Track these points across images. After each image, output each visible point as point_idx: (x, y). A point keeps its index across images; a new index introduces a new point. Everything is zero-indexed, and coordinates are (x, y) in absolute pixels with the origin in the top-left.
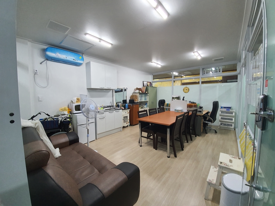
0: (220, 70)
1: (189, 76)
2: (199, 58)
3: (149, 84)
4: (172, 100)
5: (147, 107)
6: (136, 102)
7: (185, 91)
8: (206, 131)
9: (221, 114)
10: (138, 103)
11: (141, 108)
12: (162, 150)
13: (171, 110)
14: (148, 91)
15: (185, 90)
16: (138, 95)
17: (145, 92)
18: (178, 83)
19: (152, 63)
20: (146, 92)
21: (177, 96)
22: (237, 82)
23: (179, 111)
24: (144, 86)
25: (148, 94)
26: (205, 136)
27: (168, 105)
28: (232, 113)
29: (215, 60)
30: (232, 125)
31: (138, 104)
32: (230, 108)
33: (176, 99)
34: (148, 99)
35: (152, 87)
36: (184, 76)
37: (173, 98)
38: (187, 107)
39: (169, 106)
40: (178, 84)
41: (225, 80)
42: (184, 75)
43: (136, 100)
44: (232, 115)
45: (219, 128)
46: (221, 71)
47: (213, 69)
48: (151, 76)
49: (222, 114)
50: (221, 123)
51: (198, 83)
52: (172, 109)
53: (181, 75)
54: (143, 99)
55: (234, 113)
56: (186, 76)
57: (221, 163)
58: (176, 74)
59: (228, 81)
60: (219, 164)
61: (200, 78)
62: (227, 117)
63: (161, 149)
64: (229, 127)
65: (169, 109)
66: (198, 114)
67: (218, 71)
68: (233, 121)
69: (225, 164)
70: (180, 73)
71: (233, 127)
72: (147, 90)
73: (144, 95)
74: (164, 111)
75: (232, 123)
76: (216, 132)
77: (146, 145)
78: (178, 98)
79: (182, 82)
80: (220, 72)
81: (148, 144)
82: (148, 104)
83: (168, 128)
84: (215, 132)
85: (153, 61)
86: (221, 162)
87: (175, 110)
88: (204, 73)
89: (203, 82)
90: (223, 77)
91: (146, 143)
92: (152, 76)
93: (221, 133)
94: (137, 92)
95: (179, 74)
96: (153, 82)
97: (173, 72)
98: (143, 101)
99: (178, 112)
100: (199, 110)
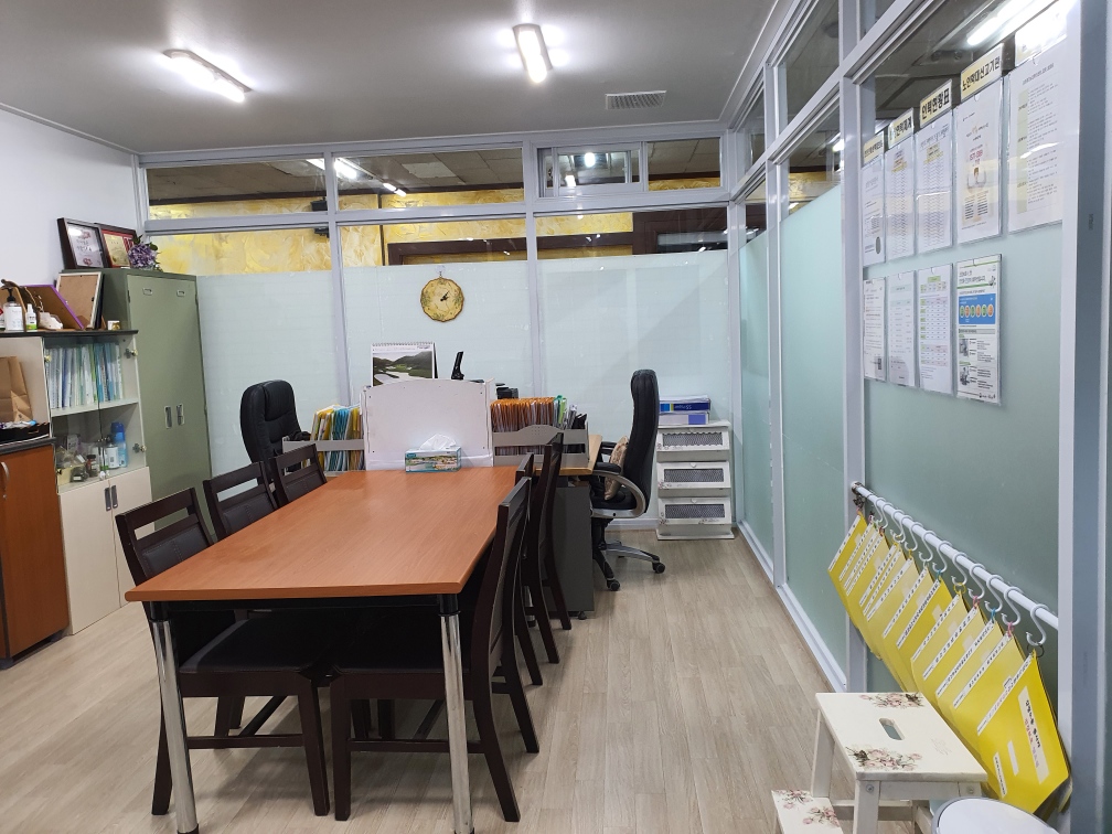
0: (635, 166)
1: (433, 199)
2: (538, 76)
3: (115, 244)
4: (376, 383)
5: (126, 462)
6: (22, 423)
7: (432, 305)
8: (607, 572)
9: (663, 449)
10: (43, 429)
11: (75, 472)
12: (386, 801)
13: (372, 462)
14: (121, 313)
15: (436, 301)
16: (33, 351)
17: (98, 323)
18: (360, 249)
19: (168, 53)
20: (111, 325)
21: (413, 351)
22: (723, 246)
23: (440, 465)
24: (80, 262)
25: (134, 344)
26: (611, 608)
27: (344, 425)
28: (715, 436)
29: (618, 102)
30: (720, 511)
31: (46, 445)
32: (705, 406)
33: (404, 376)
34: (128, 382)
35: (149, 275)
36: (400, 193)
37: (380, 366)
38: (495, 429)
39: (356, 433)
40: (360, 255)
41: (650, 234)
42: (402, 182)
43: (17, 401)
44: (719, 447)
45: (660, 537)
46: (644, 174)
47: (590, 159)
48: (128, 171)
49: (671, 448)
50: (669, 503)
51: (516, 247)
52: (381, 453)
53: (375, 183)
54: (82, 388)
55: (725, 436)
56: (412, 197)
57: (862, 756)
58: (346, 170)
59: (664, 240)
60: (856, 766)
61: (529, 215)
62: (693, 464)
63: (381, 793)
64: (708, 521)
65: (356, 460)
66: (570, 464)
67: (628, 177)
68: (726, 483)
69: (879, 756)
70: (373, 166)
71: (727, 520)
72: (111, 300)
73: (84, 351)
74: (323, 481)
75: (720, 493)
76: (658, 569)
77: (239, 805)
78: (421, 366)
79: (390, 239)
80: (635, 179)
81: (245, 790)
82: (137, 432)
83: (448, 613)
84: (655, 566)
85: (179, 40)
86: (858, 751)
87: (410, 458)
88: (550, 184)
89: (549, 246)
90: (638, 217)
91: (224, 793)
92: (142, 175)
93: (686, 569)
94: (19, 328)
95: (365, 176)
96: (149, 233)
97: (334, 155)
98: (91, 405)
99: (434, 471)
100: (571, 437)
